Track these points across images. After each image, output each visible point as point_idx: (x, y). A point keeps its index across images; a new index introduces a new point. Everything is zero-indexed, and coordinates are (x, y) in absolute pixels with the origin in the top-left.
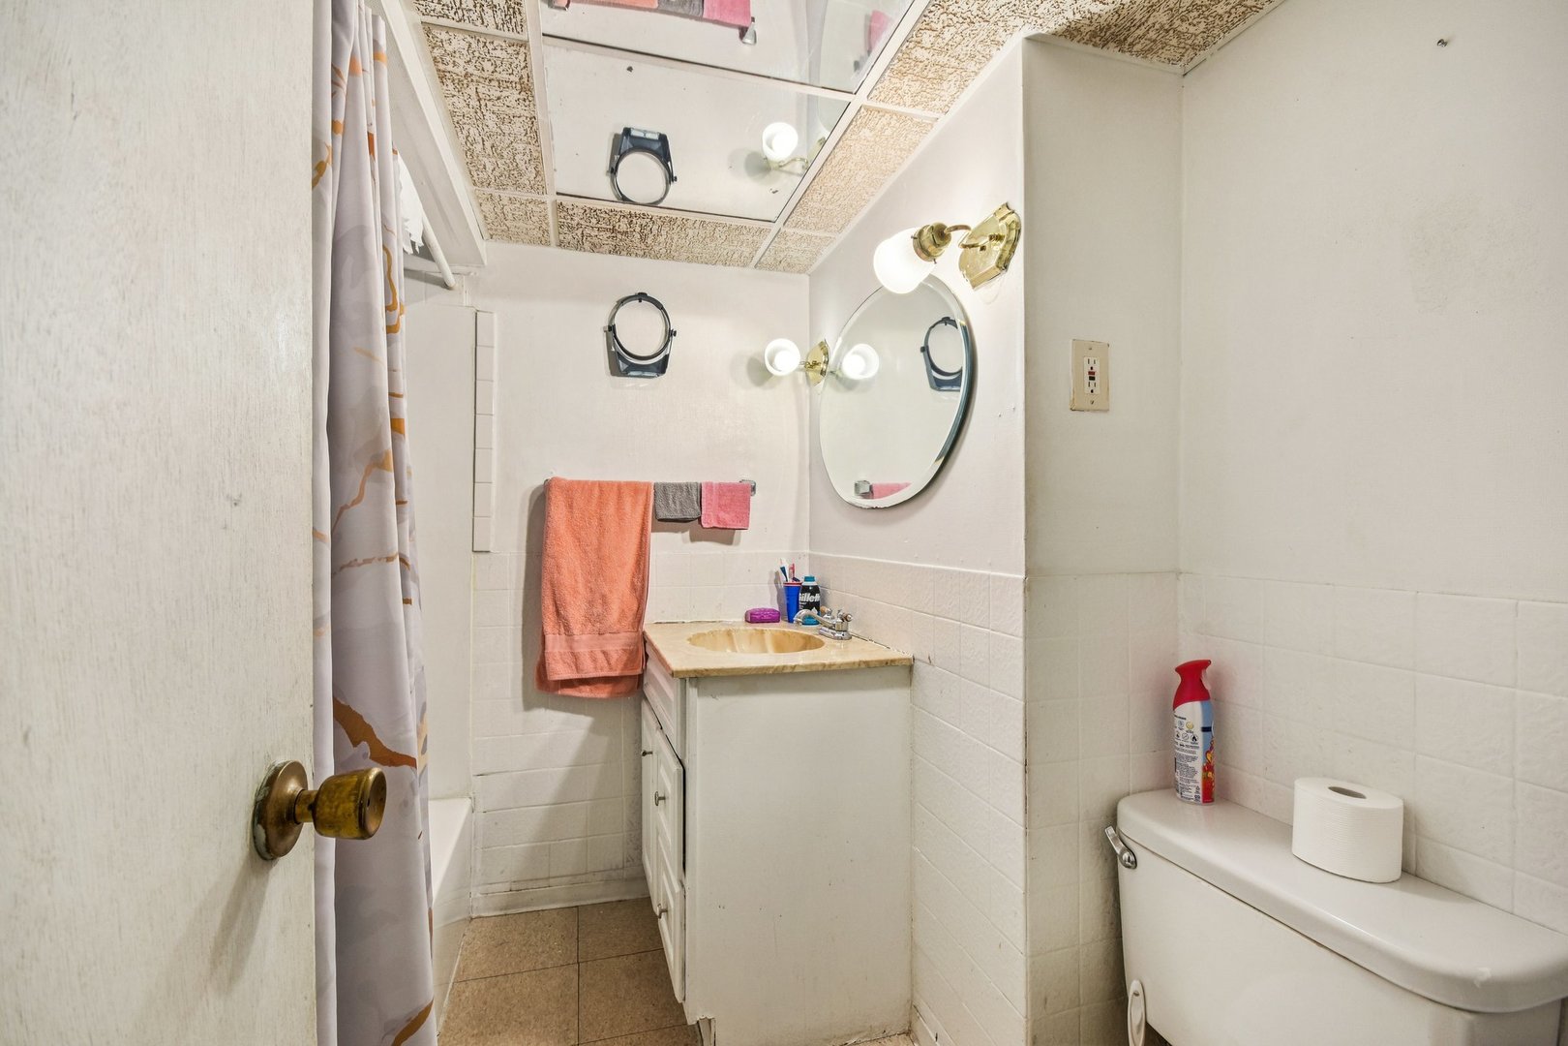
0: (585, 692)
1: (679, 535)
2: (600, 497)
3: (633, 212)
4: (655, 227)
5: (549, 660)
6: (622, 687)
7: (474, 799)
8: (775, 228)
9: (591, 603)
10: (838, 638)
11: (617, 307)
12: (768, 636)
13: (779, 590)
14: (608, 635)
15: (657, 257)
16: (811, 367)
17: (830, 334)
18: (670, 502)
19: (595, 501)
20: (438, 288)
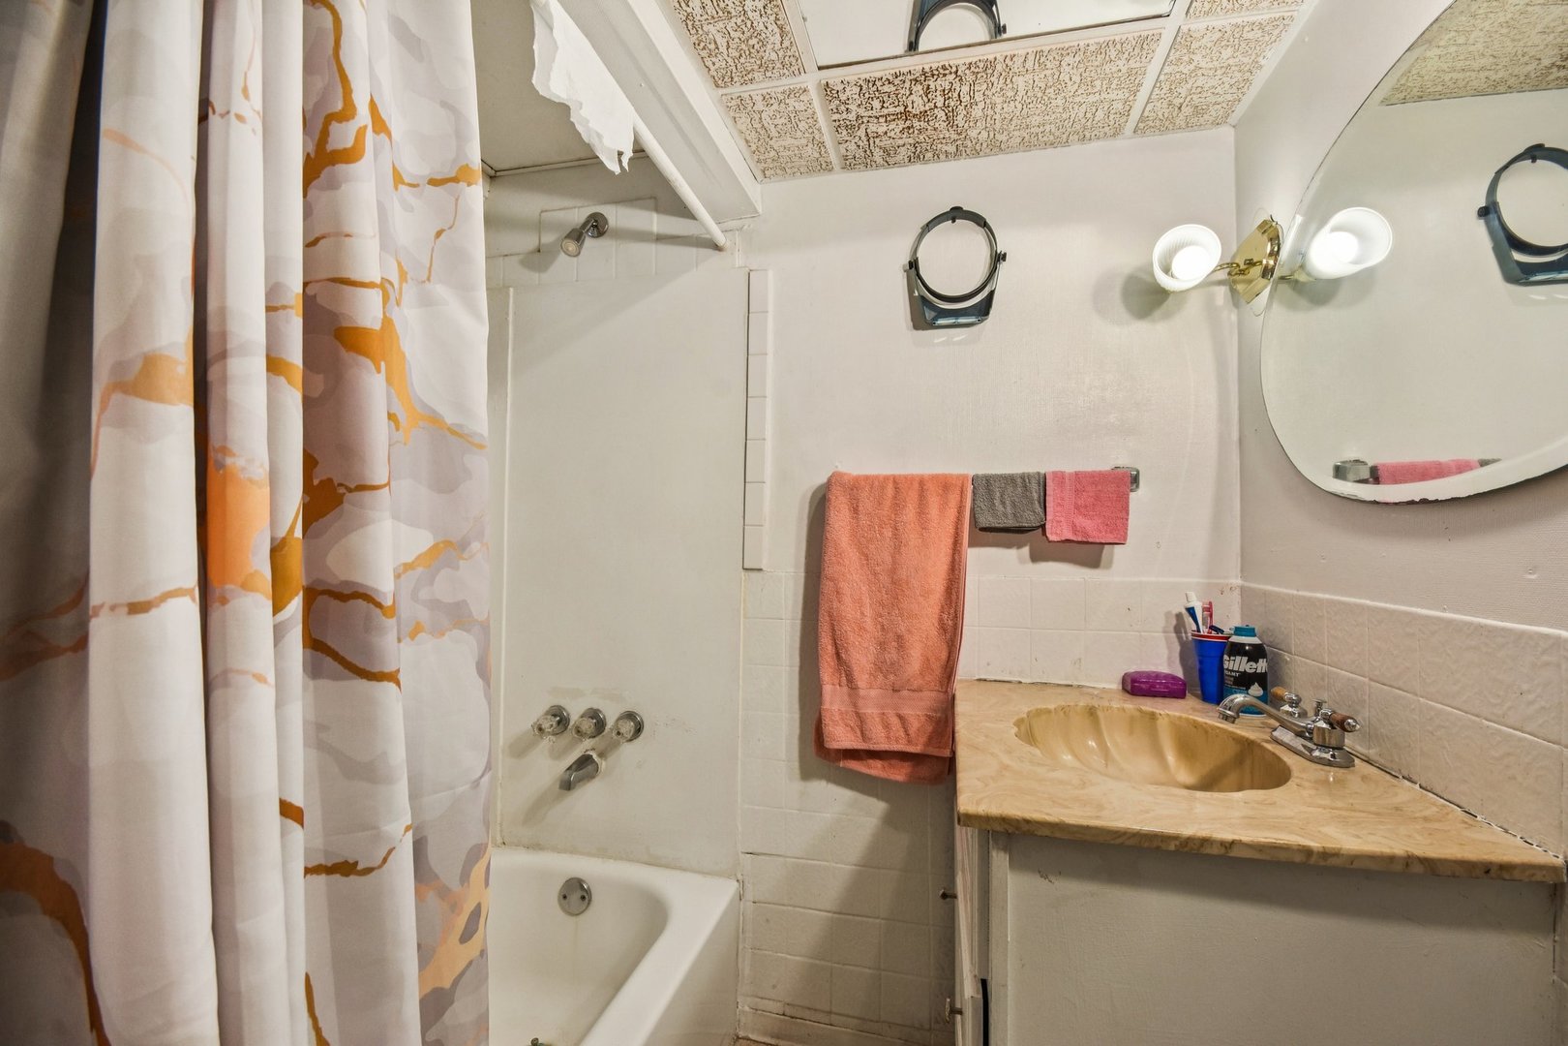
0: (875, 769)
1: (1012, 553)
2: (895, 497)
3: (927, 69)
4: (965, 89)
5: (826, 720)
6: (924, 771)
7: (742, 883)
8: (1168, 29)
9: (882, 645)
10: (1320, 761)
11: (921, 236)
12: (1163, 725)
13: (1183, 644)
14: (905, 693)
15: (977, 153)
16: (1242, 272)
17: (1283, 207)
18: (997, 502)
19: (888, 503)
20: (710, 252)
